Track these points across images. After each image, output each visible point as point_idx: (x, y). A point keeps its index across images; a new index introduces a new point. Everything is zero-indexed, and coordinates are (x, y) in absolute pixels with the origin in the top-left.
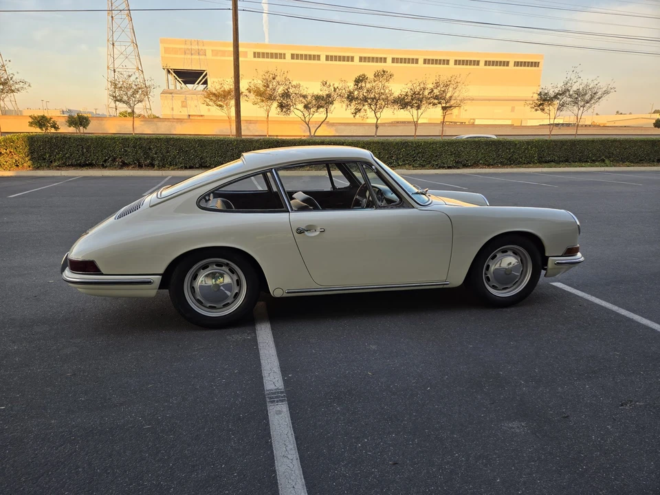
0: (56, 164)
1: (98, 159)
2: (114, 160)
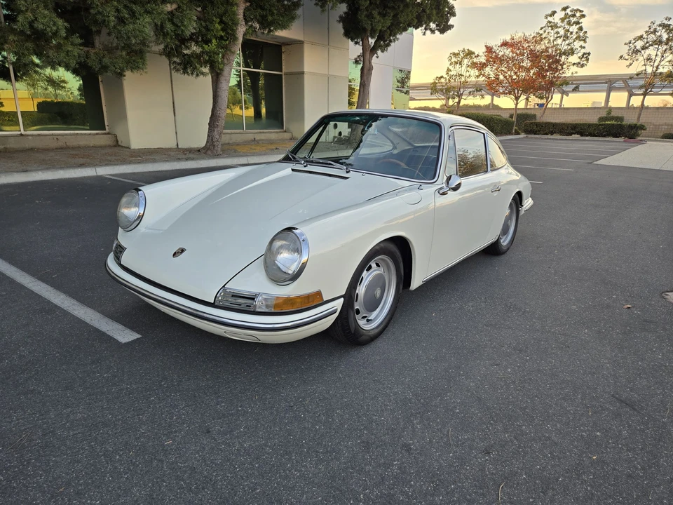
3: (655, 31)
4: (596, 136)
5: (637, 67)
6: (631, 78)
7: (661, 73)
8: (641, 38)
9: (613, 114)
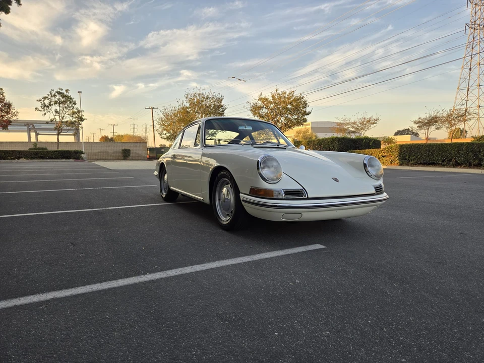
0: (412, 162)
1: (438, 159)
2: (450, 160)
3: (55, 96)
4: (54, 159)
5: (49, 117)
8: (45, 98)
9: (38, 146)
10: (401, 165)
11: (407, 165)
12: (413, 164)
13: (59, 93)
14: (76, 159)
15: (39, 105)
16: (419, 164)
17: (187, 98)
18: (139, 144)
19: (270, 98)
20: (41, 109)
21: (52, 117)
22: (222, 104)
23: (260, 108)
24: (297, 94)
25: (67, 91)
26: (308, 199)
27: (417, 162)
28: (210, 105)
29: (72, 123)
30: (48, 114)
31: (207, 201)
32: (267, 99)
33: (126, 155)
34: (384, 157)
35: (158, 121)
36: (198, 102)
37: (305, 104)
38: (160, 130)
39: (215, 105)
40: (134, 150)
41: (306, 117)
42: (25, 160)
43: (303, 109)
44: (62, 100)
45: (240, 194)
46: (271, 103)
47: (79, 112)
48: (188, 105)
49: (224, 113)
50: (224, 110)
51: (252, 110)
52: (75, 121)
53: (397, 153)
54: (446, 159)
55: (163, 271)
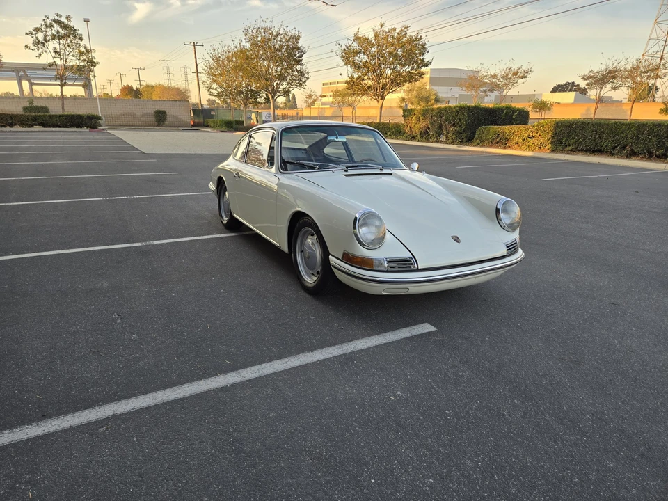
0: (569, 148)
1: (607, 146)
2: (624, 148)
3: (51, 26)
4: (60, 127)
5: (47, 59)
6: (44, 69)
7: (72, 67)
8: (37, 30)
9: (36, 103)
10: (553, 151)
11: (563, 151)
12: (570, 150)
13: (57, 22)
14: (91, 128)
15: (30, 41)
16: (579, 150)
17: (246, 35)
18: (178, 103)
19: (371, 37)
20: (33, 48)
21: (51, 60)
22: (299, 45)
23: (357, 53)
24: (412, 33)
25: (68, 18)
26: (419, 270)
27: (576, 148)
28: (281, 47)
29: (80, 69)
30: (44, 55)
31: (285, 249)
32: (367, 39)
33: (160, 119)
34: (530, 138)
35: (204, 67)
36: (264, 41)
37: (423, 50)
38: (208, 82)
39: (288, 46)
40: (172, 112)
41: (423, 69)
42: (19, 128)
43: (420, 56)
44: (62, 32)
45: (330, 257)
46: (373, 46)
47: (88, 51)
48: (248, 46)
49: (301, 60)
50: (302, 56)
51: (343, 57)
52: (84, 66)
53: (550, 133)
54: (618, 145)
55: (237, 370)
